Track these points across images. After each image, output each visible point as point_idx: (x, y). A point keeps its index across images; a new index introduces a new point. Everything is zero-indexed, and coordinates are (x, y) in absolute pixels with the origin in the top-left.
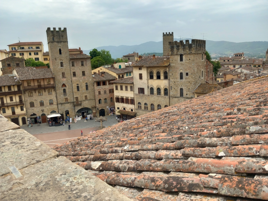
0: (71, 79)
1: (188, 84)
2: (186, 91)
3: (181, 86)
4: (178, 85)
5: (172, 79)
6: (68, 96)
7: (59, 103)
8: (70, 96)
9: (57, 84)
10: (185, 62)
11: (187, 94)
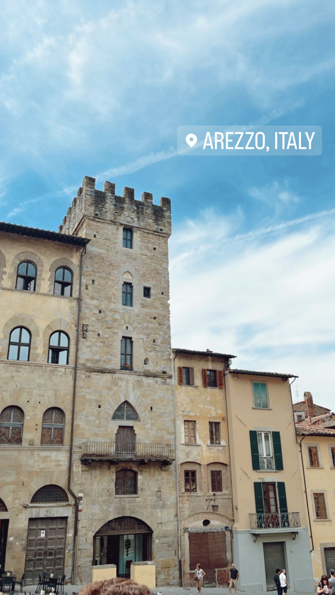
1: (151, 325)
2: (142, 350)
3: (125, 327)
4: (116, 325)
5: (92, 298)
10: (140, 252)
11: (146, 362)
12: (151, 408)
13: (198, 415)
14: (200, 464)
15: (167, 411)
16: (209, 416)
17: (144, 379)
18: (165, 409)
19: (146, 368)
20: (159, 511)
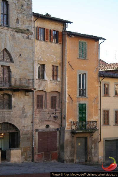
12: (20, 54)
13: (46, 61)
14: (46, 92)
15: (29, 57)
16: (52, 62)
17: (16, 34)
18: (28, 56)
19: (17, 26)
20: (23, 119)
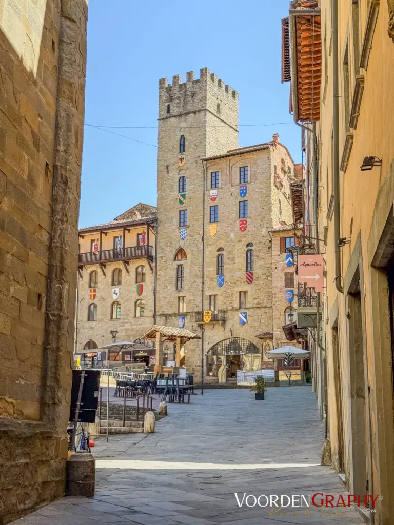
0: (201, 232)
6: (189, 291)
7: (160, 313)
8: (192, 291)
9: (162, 249)
